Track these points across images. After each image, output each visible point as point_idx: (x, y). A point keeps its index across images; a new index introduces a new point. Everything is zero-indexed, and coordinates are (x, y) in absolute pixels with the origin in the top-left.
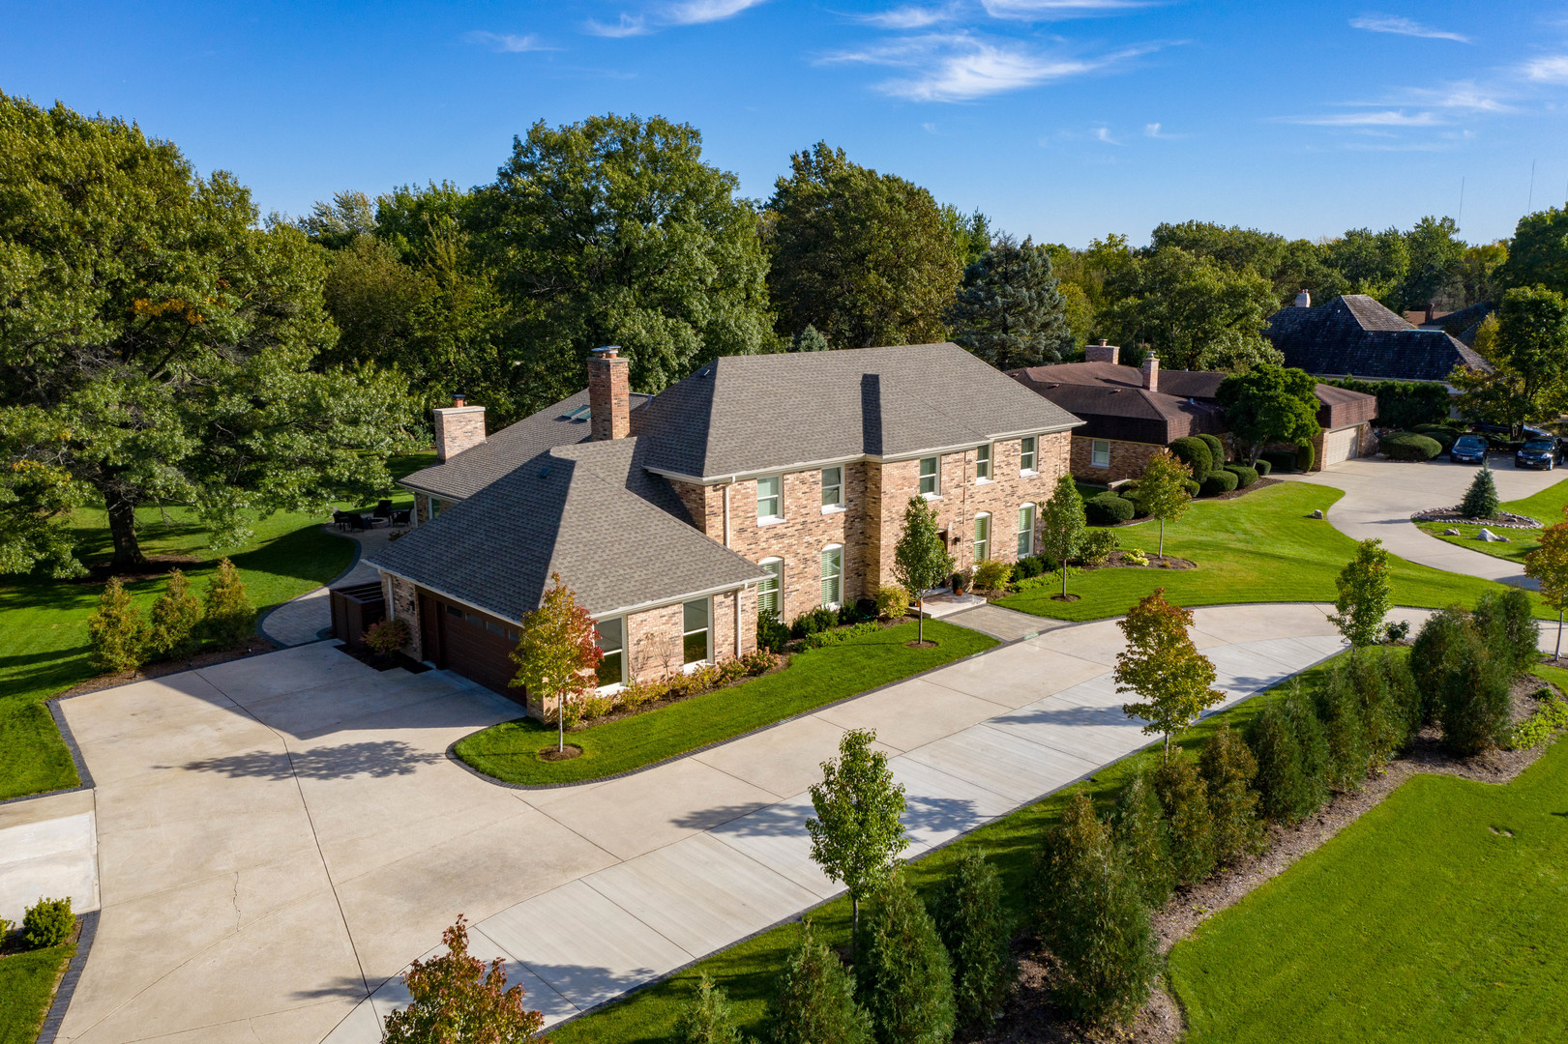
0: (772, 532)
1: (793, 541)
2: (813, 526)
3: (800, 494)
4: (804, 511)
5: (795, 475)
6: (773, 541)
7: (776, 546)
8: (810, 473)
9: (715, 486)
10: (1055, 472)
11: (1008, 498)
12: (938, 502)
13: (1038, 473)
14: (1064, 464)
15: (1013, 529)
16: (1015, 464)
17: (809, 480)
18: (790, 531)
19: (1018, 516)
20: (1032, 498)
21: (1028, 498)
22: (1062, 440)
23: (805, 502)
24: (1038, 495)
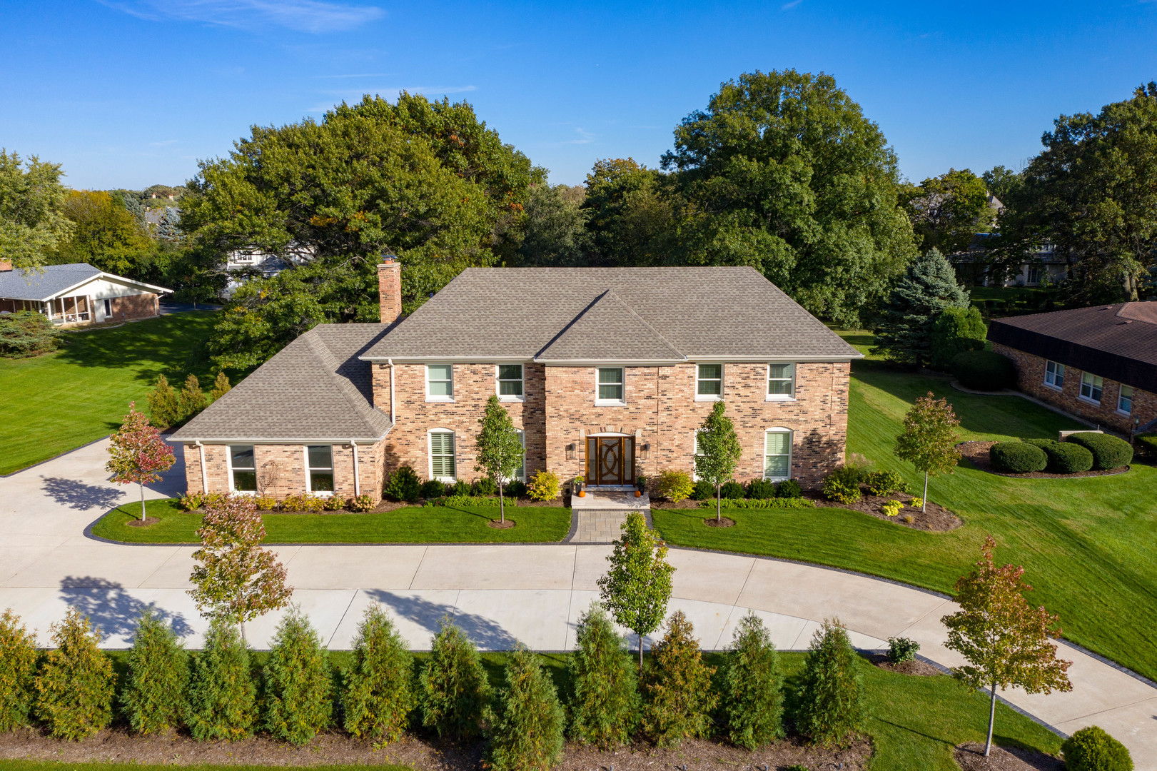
0: (442, 409)
1: (464, 418)
3: (471, 382)
4: (476, 396)
5: (466, 366)
6: (442, 416)
7: (445, 420)
8: (483, 366)
9: (382, 365)
10: (824, 402)
11: (746, 419)
12: (622, 409)
13: (795, 400)
14: (839, 396)
15: (756, 450)
16: (758, 388)
17: (484, 372)
18: (460, 410)
19: (763, 438)
20: (786, 424)
21: (779, 422)
22: (835, 371)
23: (476, 389)
24: (796, 422)
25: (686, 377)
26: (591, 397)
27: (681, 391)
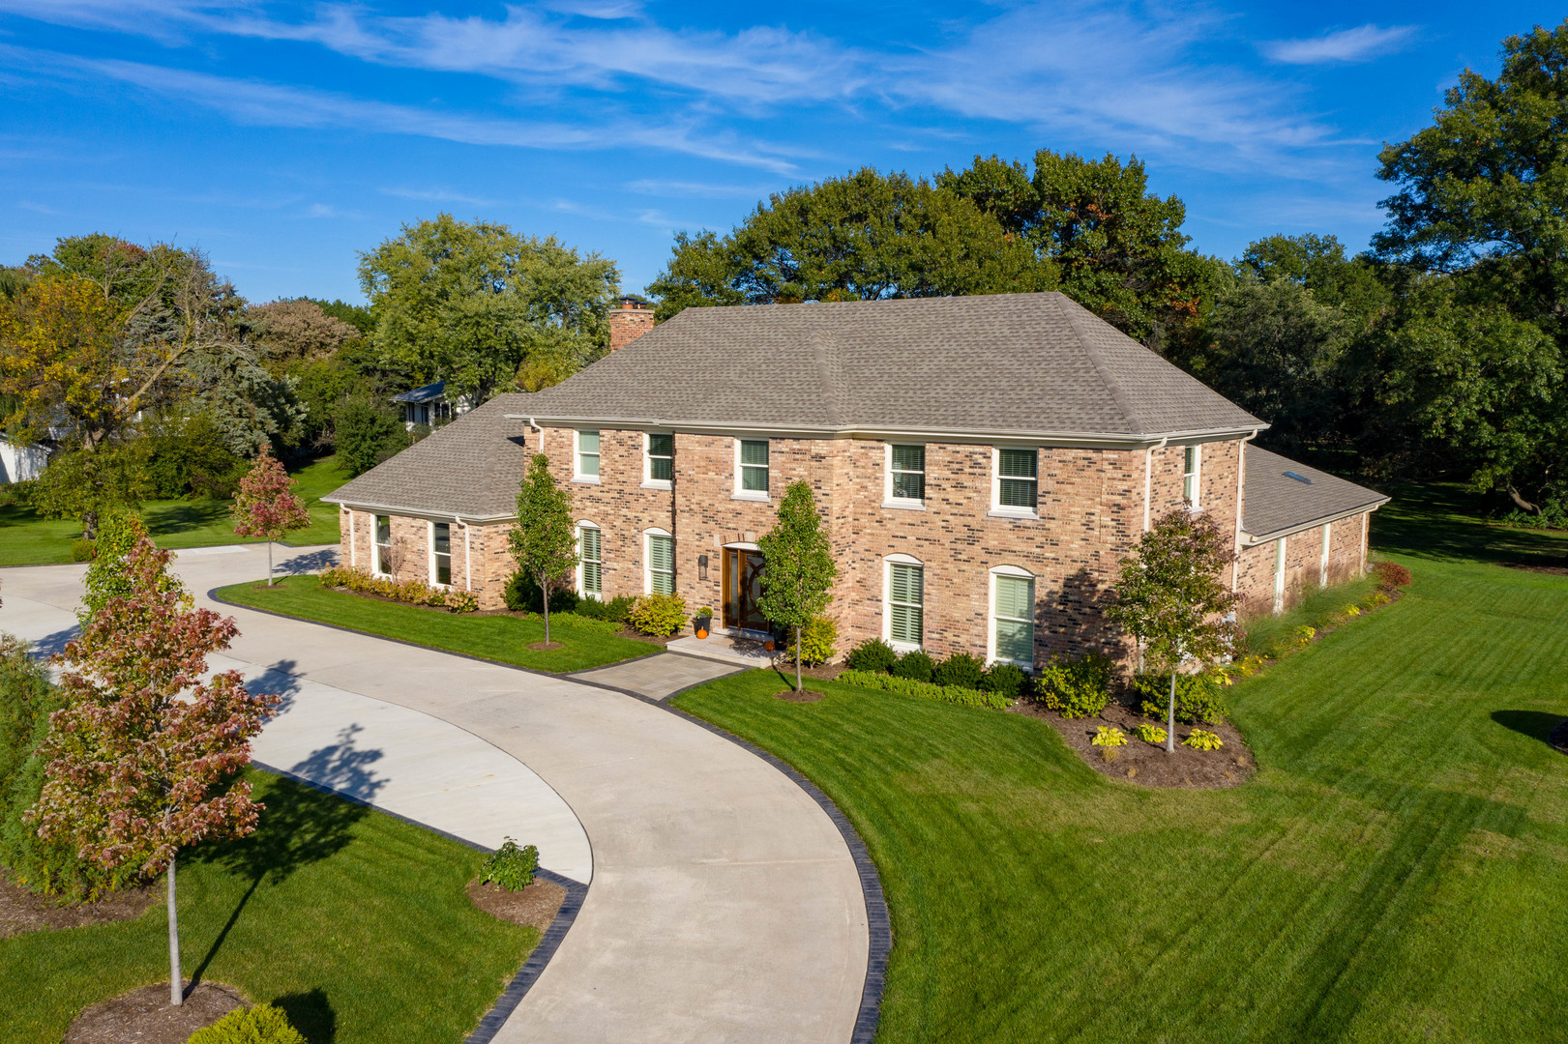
0: (586, 493)
1: (608, 509)
2: (631, 498)
3: (616, 456)
4: (621, 478)
5: (613, 432)
6: (588, 504)
7: (590, 509)
8: (629, 433)
9: (533, 427)
10: (1088, 526)
11: (959, 546)
12: (765, 506)
13: (1037, 517)
14: (1115, 516)
15: (976, 604)
16: (977, 491)
17: (630, 443)
18: (607, 497)
19: (985, 584)
20: (1021, 561)
21: (1010, 557)
22: (1106, 466)
23: (622, 468)
24: (1039, 559)
25: (870, 465)
26: (728, 484)
27: (864, 488)
